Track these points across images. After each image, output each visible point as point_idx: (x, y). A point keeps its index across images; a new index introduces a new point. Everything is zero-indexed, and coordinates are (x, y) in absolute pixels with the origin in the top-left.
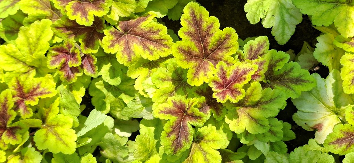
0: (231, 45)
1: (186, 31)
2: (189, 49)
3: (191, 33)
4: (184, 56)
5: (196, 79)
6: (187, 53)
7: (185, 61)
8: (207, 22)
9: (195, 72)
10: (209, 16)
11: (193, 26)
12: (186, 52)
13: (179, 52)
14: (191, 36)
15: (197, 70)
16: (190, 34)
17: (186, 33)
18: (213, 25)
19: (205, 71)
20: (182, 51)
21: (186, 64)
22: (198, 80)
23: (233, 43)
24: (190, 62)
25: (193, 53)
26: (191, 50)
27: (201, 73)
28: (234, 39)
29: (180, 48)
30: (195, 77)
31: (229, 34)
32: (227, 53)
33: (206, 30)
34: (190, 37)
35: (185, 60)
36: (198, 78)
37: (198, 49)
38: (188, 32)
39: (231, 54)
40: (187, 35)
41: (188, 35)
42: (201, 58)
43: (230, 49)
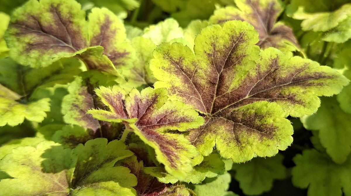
0: (244, 145)
1: (280, 63)
2: (240, 59)
3: (275, 71)
4: (222, 47)
5: (167, 64)
6: (230, 55)
7: (212, 48)
8: (304, 93)
9: (184, 68)
10: (319, 97)
11: (292, 75)
12: (232, 52)
13: (233, 37)
14: (267, 72)
15: (188, 75)
16: (272, 70)
17: (276, 61)
18: (296, 104)
19: (182, 94)
20: (235, 42)
21: (205, 49)
22: (163, 68)
23: (249, 147)
24: (209, 62)
25: (229, 72)
26: (237, 66)
27: (178, 82)
28: (260, 148)
29: (242, 38)
30: (172, 63)
31: (274, 135)
32: (222, 141)
33: (283, 93)
34: (266, 70)
35: (214, 49)
36: (169, 70)
37: (238, 86)
38: (278, 67)
39: (219, 148)
40: (270, 63)
41: (271, 66)
42: (215, 101)
43: (233, 144)
